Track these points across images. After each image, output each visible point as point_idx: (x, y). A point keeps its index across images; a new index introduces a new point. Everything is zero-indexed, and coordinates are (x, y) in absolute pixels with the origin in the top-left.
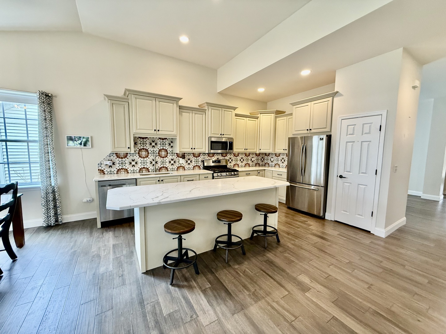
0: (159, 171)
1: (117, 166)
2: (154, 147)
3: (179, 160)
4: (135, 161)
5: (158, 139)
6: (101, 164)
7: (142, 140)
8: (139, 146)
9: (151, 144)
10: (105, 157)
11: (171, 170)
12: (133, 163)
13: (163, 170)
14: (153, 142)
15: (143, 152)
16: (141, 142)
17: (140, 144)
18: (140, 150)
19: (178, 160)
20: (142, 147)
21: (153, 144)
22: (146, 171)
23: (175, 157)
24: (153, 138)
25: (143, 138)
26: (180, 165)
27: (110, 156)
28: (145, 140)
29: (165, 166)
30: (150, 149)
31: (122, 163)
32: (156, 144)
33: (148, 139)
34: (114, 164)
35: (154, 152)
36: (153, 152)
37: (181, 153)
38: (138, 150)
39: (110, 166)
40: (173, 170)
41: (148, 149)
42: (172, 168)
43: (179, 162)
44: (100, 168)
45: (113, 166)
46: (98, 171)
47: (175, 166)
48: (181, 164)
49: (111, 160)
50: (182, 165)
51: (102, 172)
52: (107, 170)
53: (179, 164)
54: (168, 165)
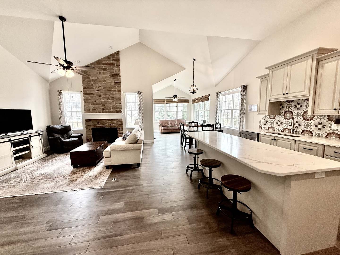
0: (301, 134)
1: (268, 125)
2: (299, 109)
3: (332, 125)
4: (281, 122)
5: (304, 101)
6: (261, 122)
7: (288, 103)
8: (285, 109)
9: (296, 106)
10: (263, 118)
11: (317, 135)
12: (279, 123)
13: (306, 134)
14: (298, 104)
15: (288, 115)
16: (287, 105)
17: (286, 107)
18: (285, 112)
19: (329, 125)
20: (287, 110)
21: (299, 106)
22: (288, 131)
23: (324, 121)
24: (299, 100)
25: (289, 102)
26: (331, 131)
27: (265, 117)
28: (291, 103)
29: (309, 129)
30: (295, 111)
31: (272, 123)
32: (301, 106)
33: (294, 102)
34: (267, 122)
35: (299, 114)
36: (297, 114)
37: (336, 116)
38: (284, 112)
39: (265, 124)
40: (320, 136)
41: (293, 111)
42: (319, 134)
43: (330, 127)
44: (260, 124)
45: (266, 124)
46: (259, 127)
47: (324, 132)
48: (334, 130)
49: (266, 120)
50: (336, 132)
51: (260, 127)
52: (263, 126)
53: (331, 129)
54: (312, 129)
